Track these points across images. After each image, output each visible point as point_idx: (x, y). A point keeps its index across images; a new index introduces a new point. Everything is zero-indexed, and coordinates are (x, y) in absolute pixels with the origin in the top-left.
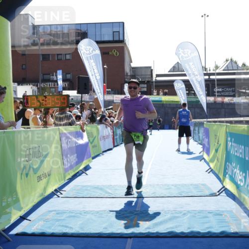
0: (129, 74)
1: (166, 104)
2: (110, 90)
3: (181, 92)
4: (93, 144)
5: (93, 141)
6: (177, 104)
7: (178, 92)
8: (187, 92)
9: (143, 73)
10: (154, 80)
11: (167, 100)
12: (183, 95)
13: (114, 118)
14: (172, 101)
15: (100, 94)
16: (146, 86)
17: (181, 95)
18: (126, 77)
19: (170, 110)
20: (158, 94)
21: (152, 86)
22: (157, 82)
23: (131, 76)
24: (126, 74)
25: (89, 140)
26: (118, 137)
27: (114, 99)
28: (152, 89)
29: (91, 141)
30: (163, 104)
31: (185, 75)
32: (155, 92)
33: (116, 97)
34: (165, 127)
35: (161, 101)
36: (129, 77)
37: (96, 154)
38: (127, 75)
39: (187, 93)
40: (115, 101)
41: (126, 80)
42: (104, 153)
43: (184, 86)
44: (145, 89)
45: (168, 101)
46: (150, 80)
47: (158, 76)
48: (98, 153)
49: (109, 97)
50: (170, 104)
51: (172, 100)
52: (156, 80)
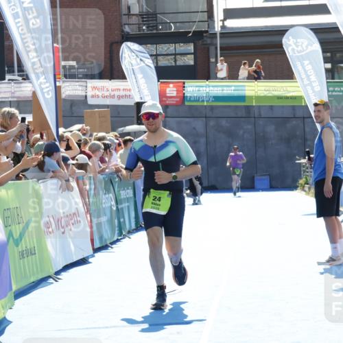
0: (135, 10)
1: (259, 107)
2: (74, 63)
3: (309, 67)
4: (22, 246)
5: (22, 235)
6: (294, 108)
7: (296, 67)
8: (329, 66)
9: (182, 7)
10: (218, 27)
11: (262, 93)
12: (313, 78)
13: (89, 157)
14: (280, 98)
15: (42, 79)
16: (191, 47)
17: (308, 77)
18: (125, 19)
19: (271, 129)
20: (233, 75)
21: (212, 49)
22: (227, 34)
23: (141, 15)
24: (124, 11)
25: (10, 235)
26: (104, 219)
27: (89, 94)
28: (213, 60)
29: (16, 235)
30: (248, 108)
31: (323, 9)
32: (222, 69)
33: (94, 88)
34: (257, 184)
35: (242, 98)
36: (134, 20)
37: (33, 279)
38: (129, 14)
39: (327, 70)
40: (91, 101)
41: (127, 29)
42: (64, 275)
43: (317, 47)
44: (189, 60)
45: (265, 98)
46: (204, 27)
47: (230, 13)
48: (40, 277)
49: (71, 89)
50: (271, 107)
51: (276, 93)
52: (223, 27)
